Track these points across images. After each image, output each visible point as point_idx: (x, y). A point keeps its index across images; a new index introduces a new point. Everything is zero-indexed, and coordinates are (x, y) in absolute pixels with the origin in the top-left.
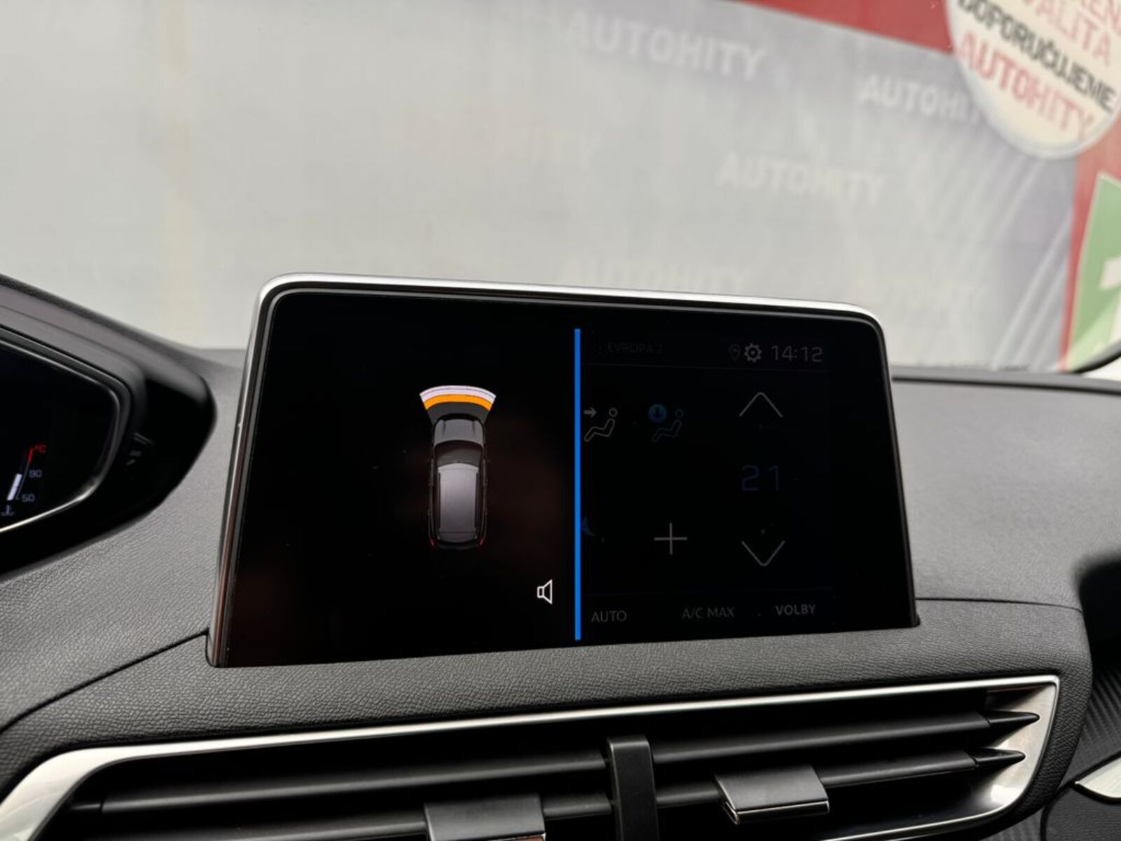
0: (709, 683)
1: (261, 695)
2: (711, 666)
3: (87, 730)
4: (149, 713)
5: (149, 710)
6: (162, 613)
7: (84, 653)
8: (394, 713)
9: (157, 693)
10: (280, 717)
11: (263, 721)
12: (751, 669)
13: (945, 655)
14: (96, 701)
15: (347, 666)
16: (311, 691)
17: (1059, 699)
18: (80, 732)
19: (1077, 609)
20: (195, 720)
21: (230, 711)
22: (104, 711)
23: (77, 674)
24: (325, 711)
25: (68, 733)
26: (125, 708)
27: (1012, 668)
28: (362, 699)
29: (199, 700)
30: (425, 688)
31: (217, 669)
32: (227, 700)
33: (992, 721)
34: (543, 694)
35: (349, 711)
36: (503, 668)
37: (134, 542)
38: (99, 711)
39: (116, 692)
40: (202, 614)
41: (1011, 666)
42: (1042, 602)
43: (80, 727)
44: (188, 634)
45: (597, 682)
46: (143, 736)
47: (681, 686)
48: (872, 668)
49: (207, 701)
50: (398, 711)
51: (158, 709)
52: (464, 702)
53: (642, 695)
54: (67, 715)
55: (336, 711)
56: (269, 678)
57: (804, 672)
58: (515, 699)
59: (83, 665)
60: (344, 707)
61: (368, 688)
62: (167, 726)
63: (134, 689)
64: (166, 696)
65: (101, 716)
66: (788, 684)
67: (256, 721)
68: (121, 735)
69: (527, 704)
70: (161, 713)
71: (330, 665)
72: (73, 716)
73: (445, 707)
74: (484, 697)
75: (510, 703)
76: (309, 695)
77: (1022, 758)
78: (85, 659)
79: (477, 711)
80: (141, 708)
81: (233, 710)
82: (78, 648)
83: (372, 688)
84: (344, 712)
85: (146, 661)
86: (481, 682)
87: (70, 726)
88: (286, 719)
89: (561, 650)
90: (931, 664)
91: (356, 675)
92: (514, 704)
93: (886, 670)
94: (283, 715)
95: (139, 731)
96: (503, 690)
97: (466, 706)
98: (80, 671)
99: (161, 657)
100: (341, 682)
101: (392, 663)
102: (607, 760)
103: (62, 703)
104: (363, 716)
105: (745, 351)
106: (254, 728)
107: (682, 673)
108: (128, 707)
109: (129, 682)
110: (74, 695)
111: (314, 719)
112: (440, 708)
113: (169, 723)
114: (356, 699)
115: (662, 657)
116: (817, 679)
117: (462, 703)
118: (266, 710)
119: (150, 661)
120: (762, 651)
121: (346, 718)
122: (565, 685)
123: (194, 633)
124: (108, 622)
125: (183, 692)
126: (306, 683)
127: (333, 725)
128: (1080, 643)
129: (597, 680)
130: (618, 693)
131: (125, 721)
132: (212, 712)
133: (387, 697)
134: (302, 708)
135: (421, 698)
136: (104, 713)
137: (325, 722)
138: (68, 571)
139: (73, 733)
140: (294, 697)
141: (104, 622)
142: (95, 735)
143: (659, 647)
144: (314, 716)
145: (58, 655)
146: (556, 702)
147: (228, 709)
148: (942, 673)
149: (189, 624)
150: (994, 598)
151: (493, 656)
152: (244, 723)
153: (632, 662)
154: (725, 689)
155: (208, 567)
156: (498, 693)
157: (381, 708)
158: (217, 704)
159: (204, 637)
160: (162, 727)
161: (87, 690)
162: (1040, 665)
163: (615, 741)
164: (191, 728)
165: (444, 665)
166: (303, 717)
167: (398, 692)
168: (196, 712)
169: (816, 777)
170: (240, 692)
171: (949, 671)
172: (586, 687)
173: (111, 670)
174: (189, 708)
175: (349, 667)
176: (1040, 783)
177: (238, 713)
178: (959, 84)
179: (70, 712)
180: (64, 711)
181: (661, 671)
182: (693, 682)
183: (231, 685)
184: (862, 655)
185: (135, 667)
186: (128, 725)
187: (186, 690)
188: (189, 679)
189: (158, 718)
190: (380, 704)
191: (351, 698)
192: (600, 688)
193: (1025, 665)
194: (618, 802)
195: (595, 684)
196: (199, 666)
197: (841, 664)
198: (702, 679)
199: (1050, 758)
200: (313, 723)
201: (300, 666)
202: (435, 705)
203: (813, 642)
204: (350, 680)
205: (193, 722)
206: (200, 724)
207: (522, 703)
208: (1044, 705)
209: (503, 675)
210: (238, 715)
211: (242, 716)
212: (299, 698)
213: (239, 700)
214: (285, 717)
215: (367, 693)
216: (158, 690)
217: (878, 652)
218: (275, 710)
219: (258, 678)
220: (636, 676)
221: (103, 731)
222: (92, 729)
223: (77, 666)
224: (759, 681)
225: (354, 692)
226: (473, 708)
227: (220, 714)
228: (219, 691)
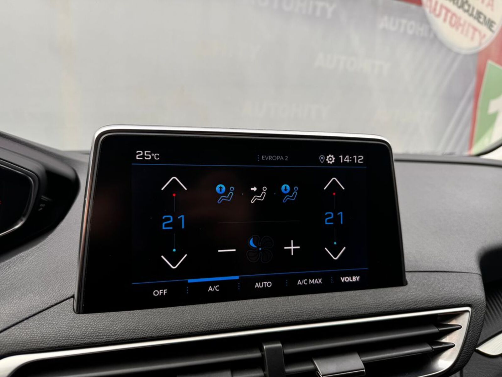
0: (310, 315)
1: (99, 327)
2: (311, 307)
3: (16, 347)
4: (46, 337)
5: (46, 336)
6: (53, 287)
7: (15, 309)
8: (162, 334)
9: (50, 327)
10: (108, 337)
11: (100, 340)
12: (329, 308)
13: (419, 299)
14: (21, 332)
15: (140, 312)
16: (123, 325)
17: (471, 318)
18: (13, 347)
19: (479, 274)
20: (68, 340)
21: (84, 335)
22: (24, 337)
23: (11, 319)
24: (129, 334)
25: (7, 348)
26: (34, 335)
27: (450, 304)
28: (147, 328)
29: (70, 330)
30: (177, 322)
31: (78, 315)
32: (83, 330)
33: (440, 329)
34: (232, 323)
35: (141, 334)
36: (214, 311)
37: (39, 252)
38: (22, 337)
39: (30, 328)
40: (72, 287)
41: (449, 304)
42: (463, 271)
43: (13, 345)
44: (64, 298)
45: (258, 317)
46: (43, 349)
47: (297, 317)
48: (385, 306)
49: (74, 331)
50: (163, 333)
51: (50, 335)
52: (195, 328)
53: (279, 322)
54: (7, 340)
55: (134, 334)
56: (103, 318)
57: (354, 309)
58: (219, 326)
59: (14, 314)
60: (138, 332)
61: (150, 322)
62: (54, 344)
63: (38, 326)
64: (54, 329)
65: (23, 340)
66: (347, 315)
67: (97, 340)
68: (32, 348)
69: (224, 328)
70: (52, 337)
71: (132, 311)
72: (10, 340)
73: (186, 331)
74: (204, 326)
75: (217, 328)
76: (122, 326)
77: (453, 346)
78: (16, 311)
79: (201, 332)
80: (42, 335)
81: (85, 335)
82: (12, 306)
83: (151, 322)
84: (139, 335)
85: (44, 311)
86: (203, 318)
87: (8, 345)
88: (111, 339)
89: (241, 301)
90: (412, 303)
91: (144, 316)
92: (219, 329)
93: (391, 307)
94: (110, 337)
95: (41, 346)
96: (213, 322)
97: (196, 330)
98: (13, 318)
99: (51, 309)
100: (137, 320)
101: (161, 310)
102: (262, 353)
103: (4, 333)
104: (147, 336)
105: (327, 158)
106: (96, 343)
107: (297, 311)
108: (36, 335)
109: (36, 322)
110: (10, 330)
111: (124, 338)
112: (184, 331)
113: (55, 342)
114: (144, 328)
115: (288, 303)
116: (359, 312)
117: (194, 329)
118: (102, 335)
119: (47, 312)
120: (334, 299)
121: (139, 337)
122: (243, 319)
123: (67, 297)
124: (27, 292)
125: (62, 327)
126: (120, 320)
127: (133, 340)
128: (481, 291)
129: (257, 316)
130: (268, 322)
131: (34, 341)
132: (76, 336)
133: (159, 327)
134: (119, 333)
135: (175, 327)
136: (24, 338)
137: (129, 339)
138: (7, 267)
139: (10, 348)
140: (115, 328)
141: (25, 293)
142: (20, 349)
143: (287, 299)
144: (124, 337)
145: (3, 309)
146: (238, 327)
147: (83, 335)
148: (417, 308)
149: (65, 293)
150: (441, 270)
151: (208, 305)
152: (90, 341)
153: (274, 306)
154: (317, 318)
155: (74, 264)
156: (211, 324)
157: (156, 332)
158: (78, 332)
159: (72, 299)
160: (52, 344)
161: (16, 327)
162: (463, 303)
163: (266, 345)
164: (66, 344)
165: (185, 311)
166: (119, 337)
167: (164, 324)
168: (68, 336)
169: (359, 358)
170: (89, 326)
171: (421, 306)
172: (252, 319)
173: (28, 317)
174: (64, 335)
175: (141, 312)
176: (462, 357)
177: (88, 336)
178: (424, 20)
179: (8, 338)
180: (5, 338)
181: (287, 310)
182: (302, 315)
183: (85, 323)
184: (381, 300)
185: (39, 315)
186: (36, 343)
187: (63, 326)
188: (65, 320)
189: (50, 340)
190: (155, 330)
191: (142, 327)
192: (259, 320)
193: (455, 302)
194: (267, 373)
195: (257, 318)
196: (70, 313)
197: (371, 305)
198: (307, 314)
199: (467, 346)
200: (124, 340)
201: (117, 312)
202: (181, 330)
203: (358, 294)
204: (141, 319)
205: (66, 341)
206: (70, 342)
207: (222, 328)
208: (463, 321)
209: (213, 315)
210: (88, 337)
211: (90, 338)
212: (117, 328)
213: (89, 330)
214: (110, 338)
215: (149, 325)
216: (50, 326)
217: (388, 298)
218: (106, 334)
219: (98, 319)
220: (276, 313)
221: (24, 347)
222: (19, 346)
223: (11, 315)
224: (333, 314)
225: (143, 325)
226: (199, 331)
227: (80, 337)
228: (79, 326)
